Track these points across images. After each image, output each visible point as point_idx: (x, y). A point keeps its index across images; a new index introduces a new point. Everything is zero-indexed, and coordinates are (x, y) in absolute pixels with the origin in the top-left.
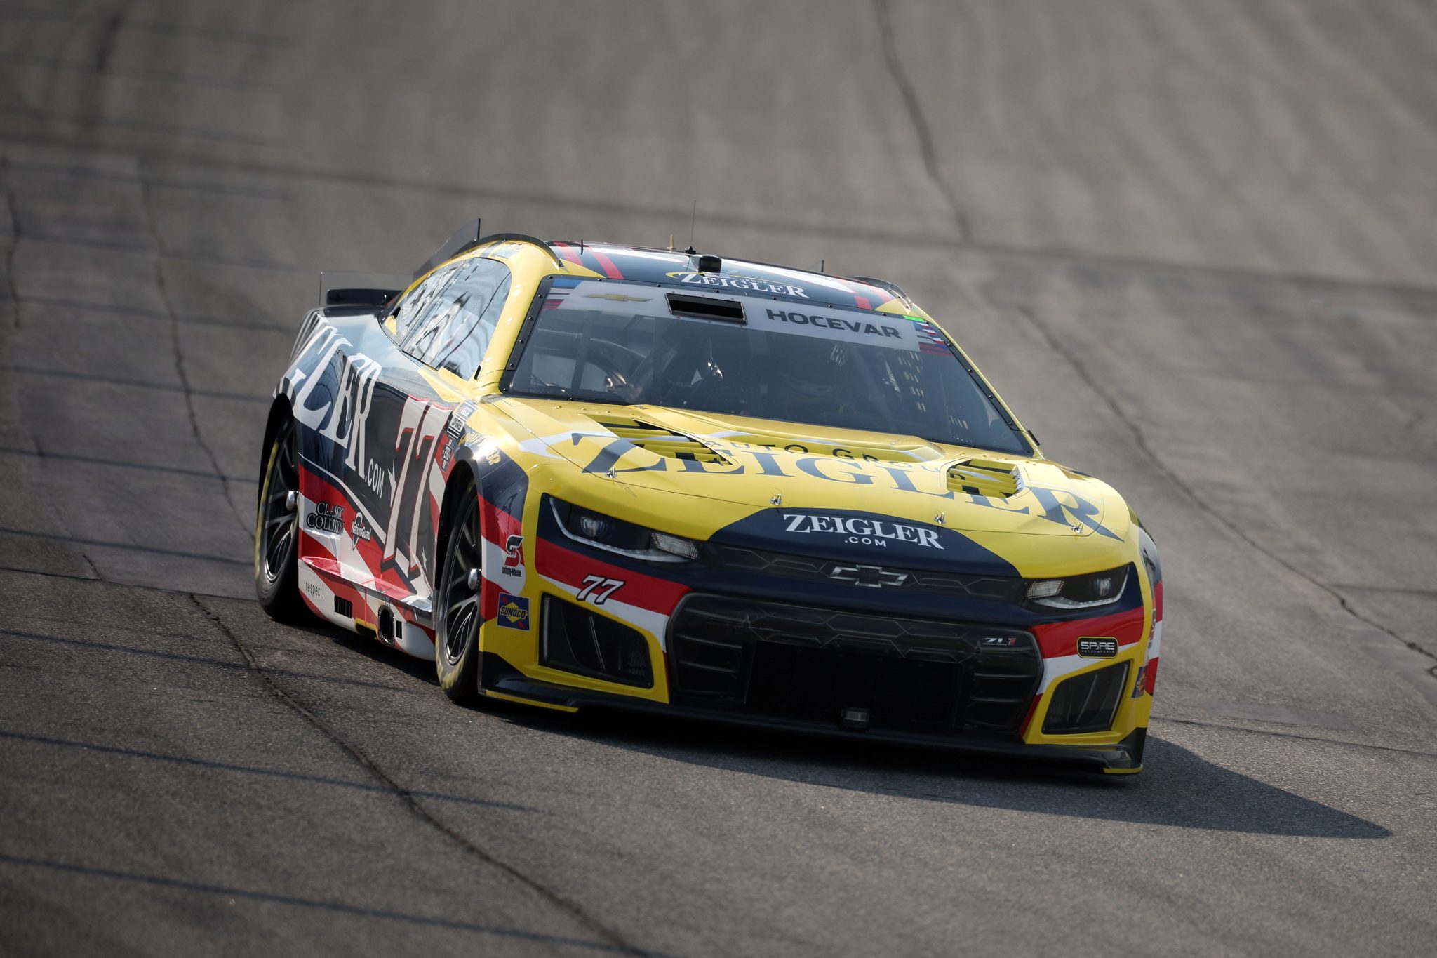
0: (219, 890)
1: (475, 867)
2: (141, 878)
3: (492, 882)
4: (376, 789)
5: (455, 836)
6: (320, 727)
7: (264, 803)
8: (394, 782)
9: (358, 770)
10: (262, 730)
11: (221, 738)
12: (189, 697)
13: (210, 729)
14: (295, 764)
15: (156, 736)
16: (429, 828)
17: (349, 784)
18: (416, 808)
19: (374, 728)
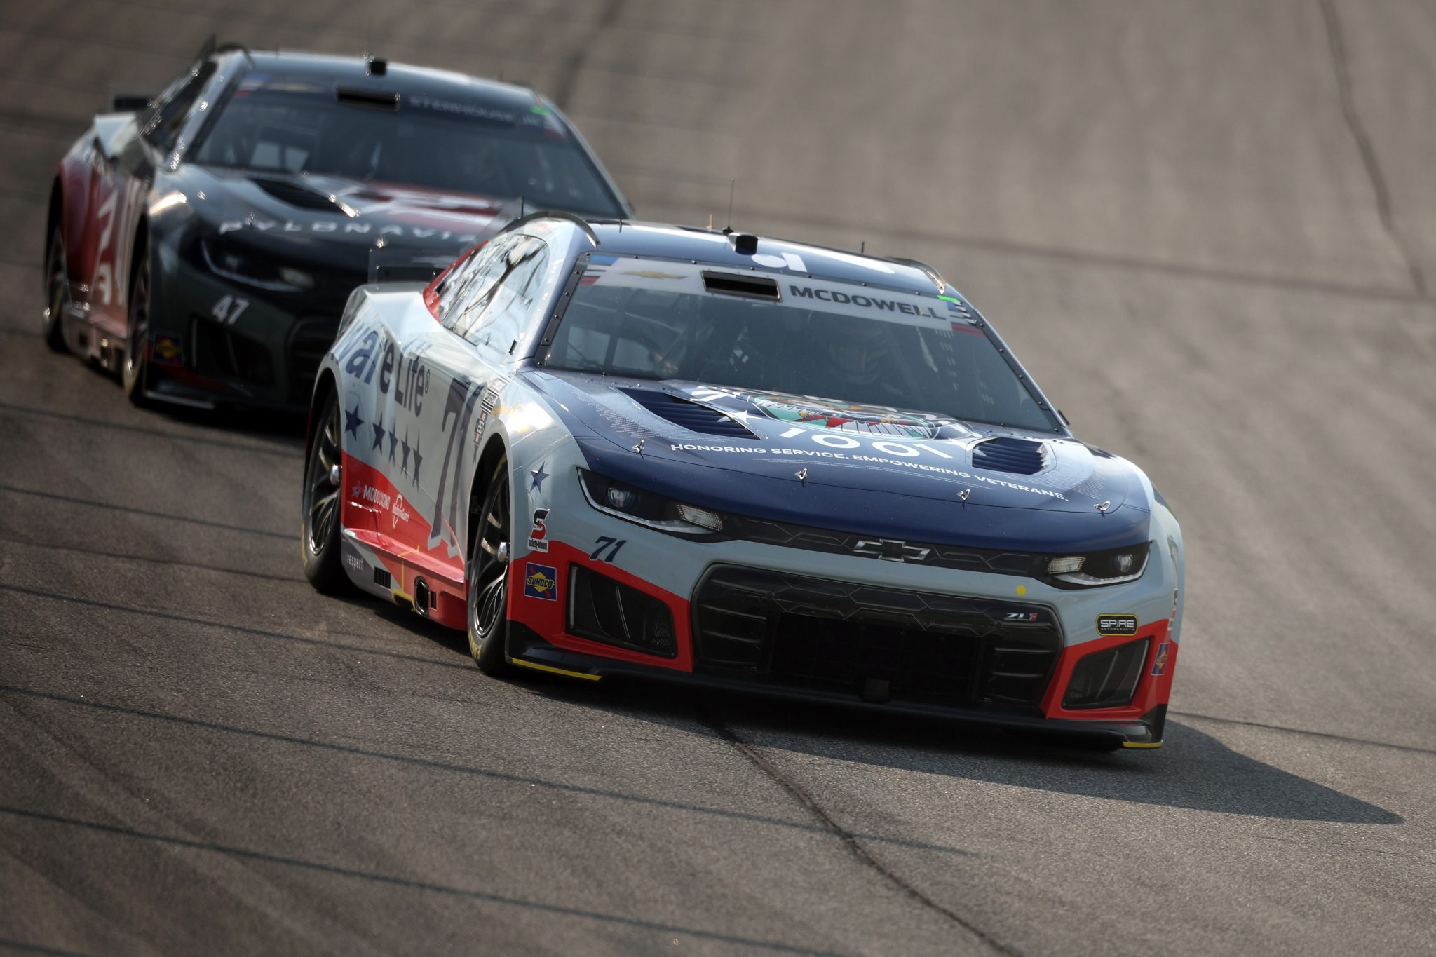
0: (663, 928)
1: (916, 912)
2: (586, 914)
3: (934, 928)
4: (821, 830)
5: (897, 881)
6: (765, 769)
7: (708, 843)
8: (838, 825)
9: (803, 812)
10: (708, 771)
11: (668, 778)
12: (636, 736)
13: (656, 769)
14: (740, 805)
15: (603, 775)
16: (872, 872)
17: (794, 825)
18: (859, 852)
19: (819, 771)
